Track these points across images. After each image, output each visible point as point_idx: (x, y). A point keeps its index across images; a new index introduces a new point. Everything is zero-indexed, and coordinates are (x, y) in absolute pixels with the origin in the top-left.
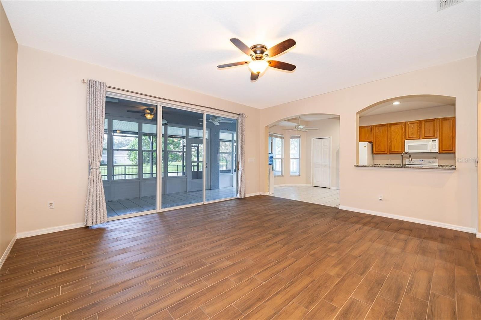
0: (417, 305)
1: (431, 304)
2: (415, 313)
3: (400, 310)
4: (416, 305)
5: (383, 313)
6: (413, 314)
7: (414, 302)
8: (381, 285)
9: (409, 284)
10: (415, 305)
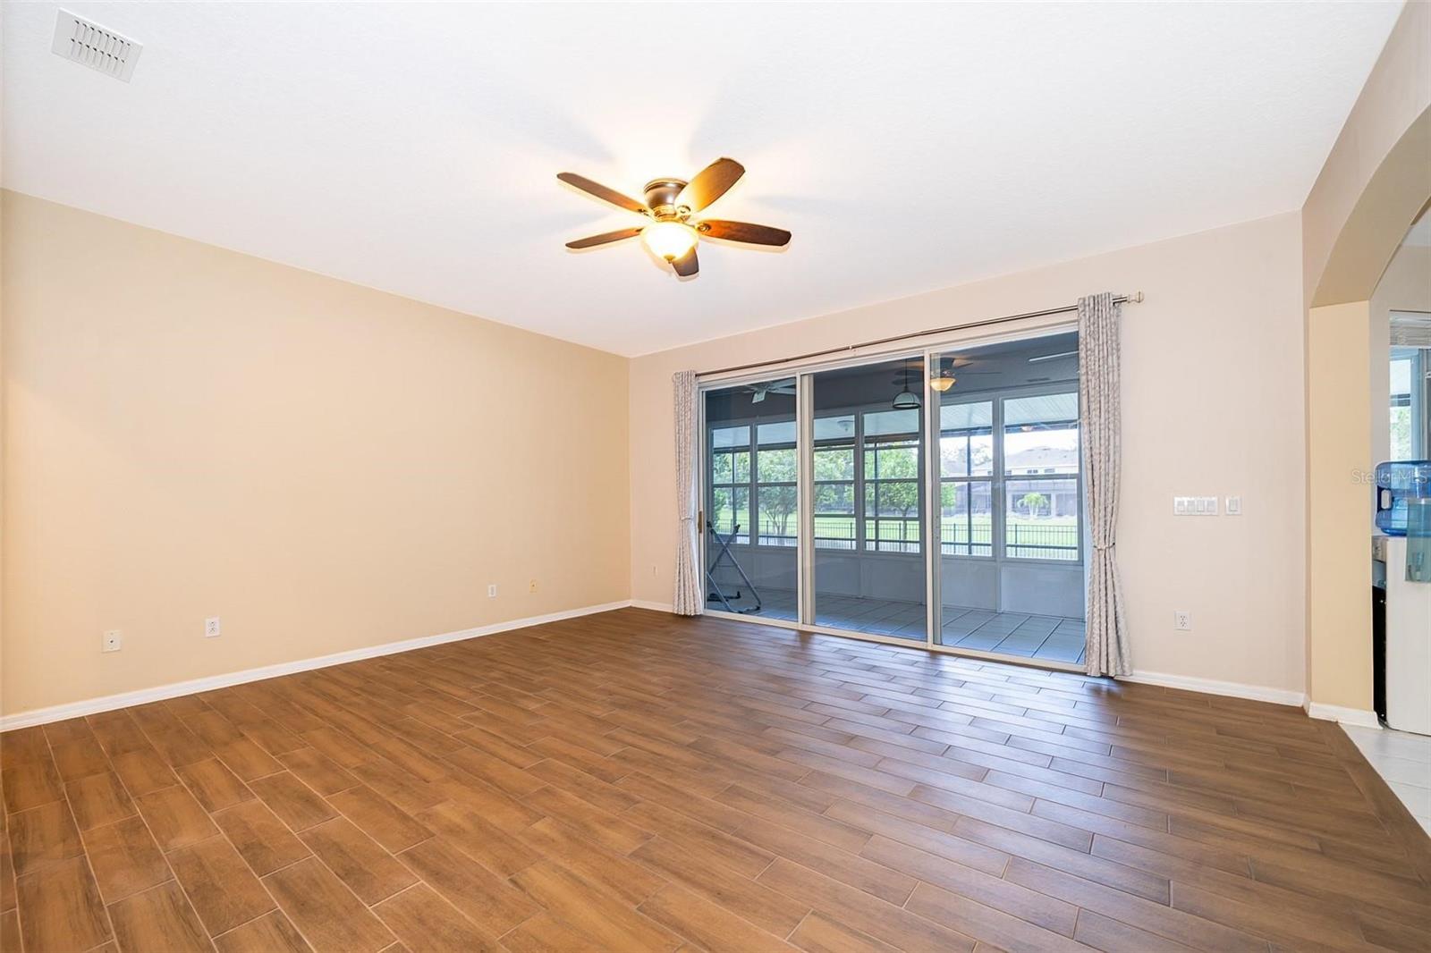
0: (228, 907)
1: (203, 938)
2: (218, 889)
3: (247, 871)
4: (231, 906)
5: (266, 843)
6: (220, 884)
7: (241, 906)
8: (343, 875)
9: (298, 937)
10: (232, 903)
